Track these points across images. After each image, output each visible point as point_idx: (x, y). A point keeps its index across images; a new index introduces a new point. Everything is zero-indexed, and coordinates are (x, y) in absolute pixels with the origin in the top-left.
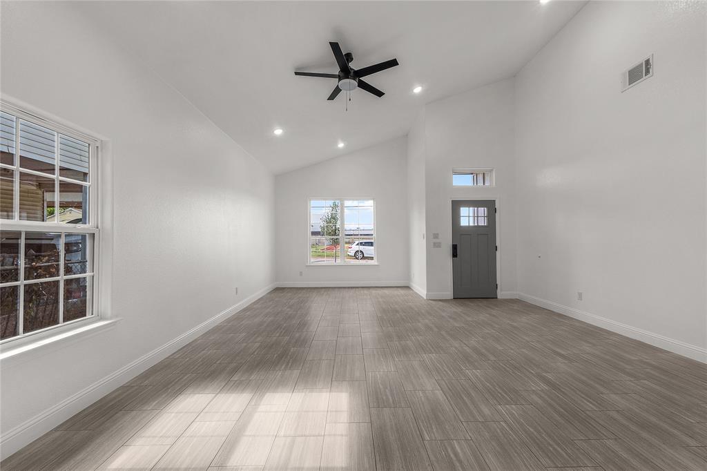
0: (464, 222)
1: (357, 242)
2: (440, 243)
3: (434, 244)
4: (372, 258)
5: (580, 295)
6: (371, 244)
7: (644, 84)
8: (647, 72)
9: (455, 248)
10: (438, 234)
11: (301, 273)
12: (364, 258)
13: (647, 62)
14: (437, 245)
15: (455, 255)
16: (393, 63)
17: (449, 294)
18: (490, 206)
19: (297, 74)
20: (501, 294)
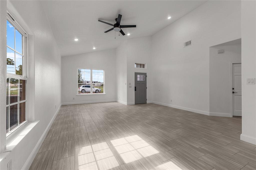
0: (138, 80)
1: (82, 86)
2: (131, 86)
3: (130, 86)
4: (90, 92)
5: (171, 100)
6: (89, 87)
7: (189, 47)
8: (190, 44)
9: (135, 88)
10: (130, 83)
11: (74, 99)
12: (85, 92)
13: (190, 41)
14: (130, 87)
15: (135, 90)
16: (135, 26)
17: (134, 103)
18: (145, 75)
19: (99, 21)
20: (148, 102)
